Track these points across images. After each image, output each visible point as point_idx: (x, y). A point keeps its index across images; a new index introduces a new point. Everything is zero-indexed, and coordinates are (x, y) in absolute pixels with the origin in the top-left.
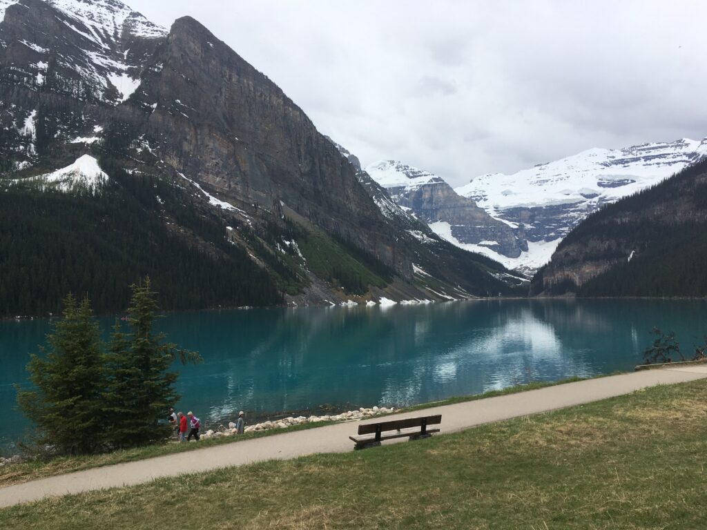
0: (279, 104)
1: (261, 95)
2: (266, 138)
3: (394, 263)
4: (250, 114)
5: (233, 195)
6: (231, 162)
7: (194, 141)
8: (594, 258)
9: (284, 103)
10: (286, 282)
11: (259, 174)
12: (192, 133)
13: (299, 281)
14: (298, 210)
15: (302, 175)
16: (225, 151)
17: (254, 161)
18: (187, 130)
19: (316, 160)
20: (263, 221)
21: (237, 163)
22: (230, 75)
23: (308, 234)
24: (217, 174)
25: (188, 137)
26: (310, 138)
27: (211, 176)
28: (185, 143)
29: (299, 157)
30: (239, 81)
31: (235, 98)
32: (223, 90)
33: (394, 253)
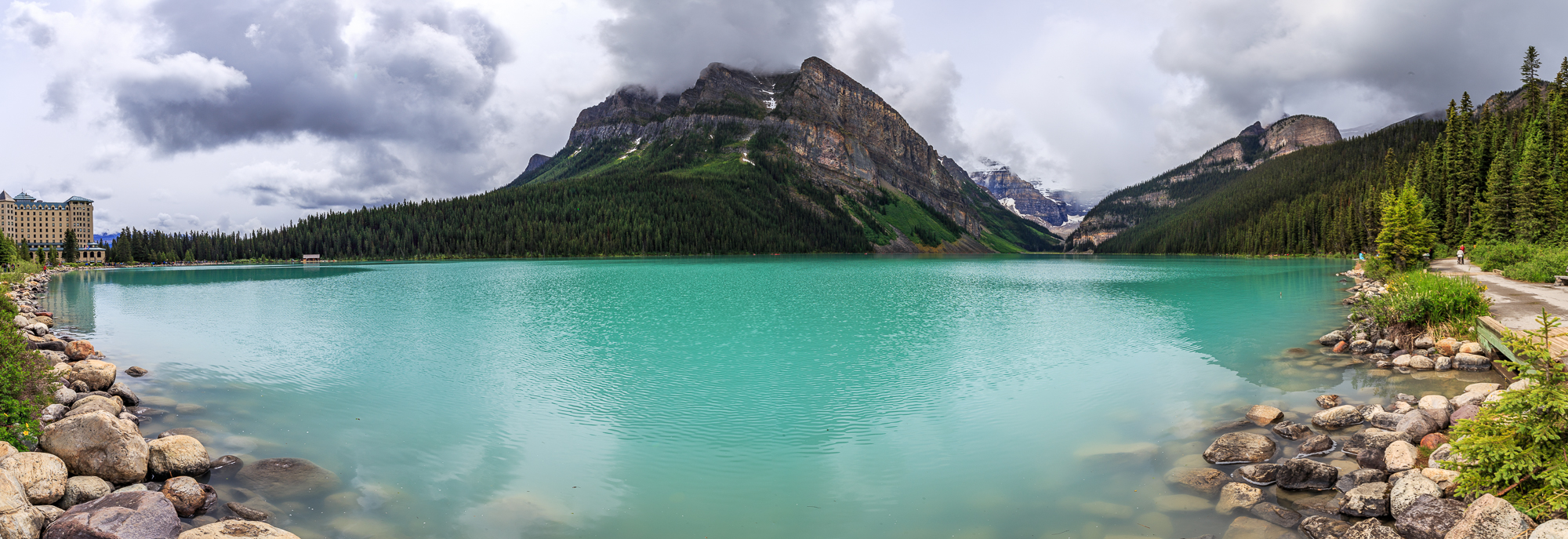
0: (880, 108)
1: (867, 103)
2: (870, 132)
3: (966, 224)
4: (858, 116)
5: (842, 172)
6: (841, 148)
7: (815, 136)
8: (1107, 227)
9: (885, 108)
10: (877, 235)
11: (862, 156)
12: (814, 130)
13: (887, 235)
14: (893, 184)
15: (897, 158)
16: (837, 141)
17: (859, 148)
18: (810, 128)
19: (908, 148)
20: (864, 191)
21: (846, 149)
22: (844, 91)
23: (898, 200)
24: (832, 157)
25: (811, 133)
26: (904, 132)
27: (827, 159)
28: (809, 137)
29: (895, 145)
30: (851, 94)
31: (848, 105)
32: (839, 101)
33: (966, 216)
